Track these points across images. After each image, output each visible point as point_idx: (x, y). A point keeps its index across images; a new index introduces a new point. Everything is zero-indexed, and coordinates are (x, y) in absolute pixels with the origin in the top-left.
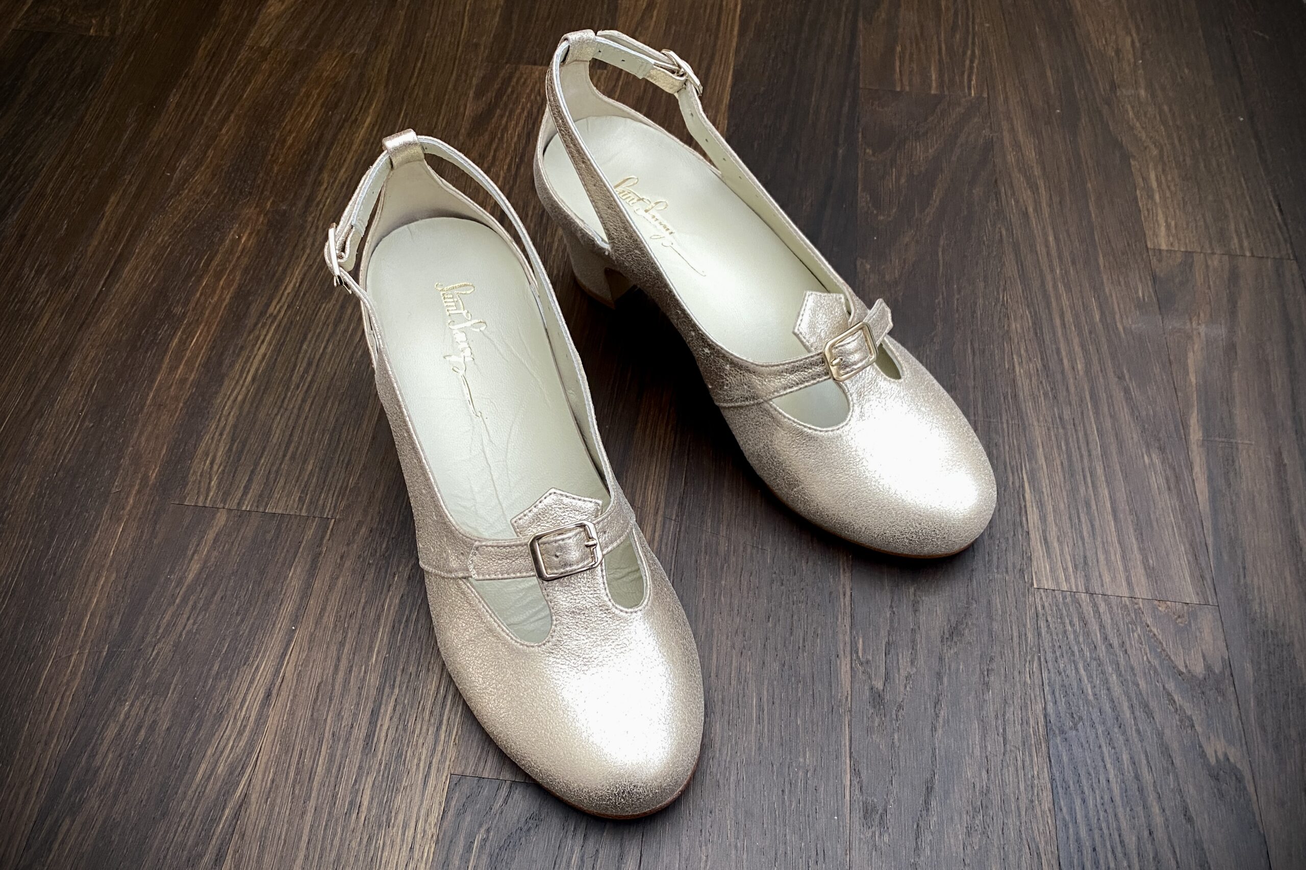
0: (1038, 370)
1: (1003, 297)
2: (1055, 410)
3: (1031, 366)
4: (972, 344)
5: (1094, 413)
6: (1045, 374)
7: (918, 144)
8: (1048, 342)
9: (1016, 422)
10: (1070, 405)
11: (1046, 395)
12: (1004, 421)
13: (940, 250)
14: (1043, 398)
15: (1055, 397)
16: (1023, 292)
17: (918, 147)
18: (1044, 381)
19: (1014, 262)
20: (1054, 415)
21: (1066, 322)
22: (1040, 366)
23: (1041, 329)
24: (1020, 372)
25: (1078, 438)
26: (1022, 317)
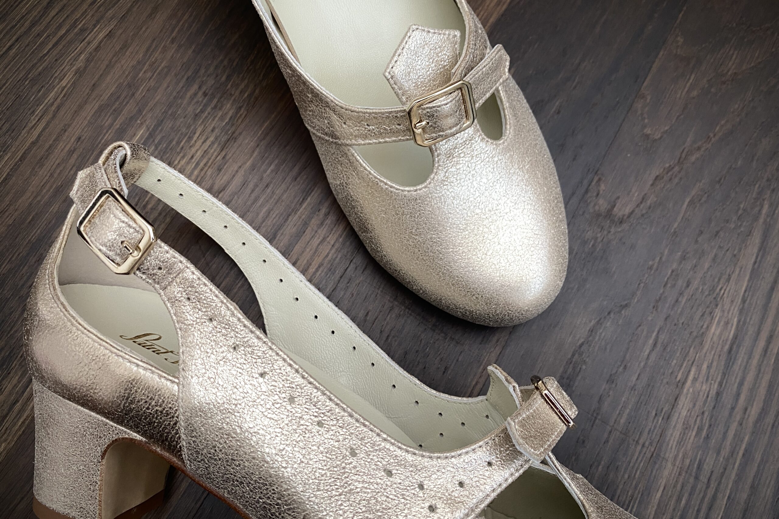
0: (708, 396)
1: (721, 290)
2: (700, 452)
3: (704, 387)
4: (658, 332)
5: (737, 475)
6: (712, 404)
7: (736, 52)
8: (736, 367)
9: (653, 450)
10: (718, 453)
11: (700, 429)
12: (641, 441)
13: (688, 200)
14: (694, 433)
15: (707, 437)
16: (745, 291)
17: (734, 57)
18: (706, 414)
19: (755, 251)
20: (696, 456)
21: (769, 350)
22: (713, 393)
23: (739, 347)
24: (688, 390)
25: (704, 497)
26: (727, 323)
